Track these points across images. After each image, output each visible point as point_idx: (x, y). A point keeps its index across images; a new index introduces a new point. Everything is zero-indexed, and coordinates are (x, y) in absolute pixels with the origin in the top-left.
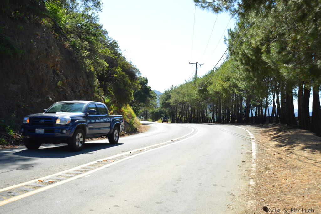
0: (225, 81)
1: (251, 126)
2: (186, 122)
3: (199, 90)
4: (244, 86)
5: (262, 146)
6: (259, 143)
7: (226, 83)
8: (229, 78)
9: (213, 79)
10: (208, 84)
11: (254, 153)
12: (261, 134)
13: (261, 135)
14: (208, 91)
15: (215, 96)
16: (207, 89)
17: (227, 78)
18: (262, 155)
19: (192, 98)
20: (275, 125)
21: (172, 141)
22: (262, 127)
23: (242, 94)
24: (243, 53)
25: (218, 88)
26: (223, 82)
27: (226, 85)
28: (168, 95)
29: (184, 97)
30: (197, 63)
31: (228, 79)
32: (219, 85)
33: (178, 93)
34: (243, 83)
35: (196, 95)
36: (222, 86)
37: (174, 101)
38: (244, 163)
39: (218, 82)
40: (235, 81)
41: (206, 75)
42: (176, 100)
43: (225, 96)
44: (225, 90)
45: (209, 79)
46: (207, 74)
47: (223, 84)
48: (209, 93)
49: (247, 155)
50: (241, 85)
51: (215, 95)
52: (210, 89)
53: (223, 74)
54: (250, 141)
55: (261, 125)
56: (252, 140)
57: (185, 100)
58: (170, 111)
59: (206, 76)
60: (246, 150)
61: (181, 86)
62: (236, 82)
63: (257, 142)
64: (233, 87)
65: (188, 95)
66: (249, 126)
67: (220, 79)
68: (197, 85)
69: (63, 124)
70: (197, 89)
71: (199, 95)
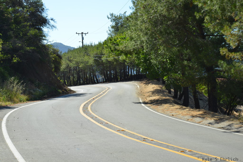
1: (134, 81)
20: (146, 80)
22: (140, 81)
43: (115, 64)
44: (115, 60)
51: (107, 63)
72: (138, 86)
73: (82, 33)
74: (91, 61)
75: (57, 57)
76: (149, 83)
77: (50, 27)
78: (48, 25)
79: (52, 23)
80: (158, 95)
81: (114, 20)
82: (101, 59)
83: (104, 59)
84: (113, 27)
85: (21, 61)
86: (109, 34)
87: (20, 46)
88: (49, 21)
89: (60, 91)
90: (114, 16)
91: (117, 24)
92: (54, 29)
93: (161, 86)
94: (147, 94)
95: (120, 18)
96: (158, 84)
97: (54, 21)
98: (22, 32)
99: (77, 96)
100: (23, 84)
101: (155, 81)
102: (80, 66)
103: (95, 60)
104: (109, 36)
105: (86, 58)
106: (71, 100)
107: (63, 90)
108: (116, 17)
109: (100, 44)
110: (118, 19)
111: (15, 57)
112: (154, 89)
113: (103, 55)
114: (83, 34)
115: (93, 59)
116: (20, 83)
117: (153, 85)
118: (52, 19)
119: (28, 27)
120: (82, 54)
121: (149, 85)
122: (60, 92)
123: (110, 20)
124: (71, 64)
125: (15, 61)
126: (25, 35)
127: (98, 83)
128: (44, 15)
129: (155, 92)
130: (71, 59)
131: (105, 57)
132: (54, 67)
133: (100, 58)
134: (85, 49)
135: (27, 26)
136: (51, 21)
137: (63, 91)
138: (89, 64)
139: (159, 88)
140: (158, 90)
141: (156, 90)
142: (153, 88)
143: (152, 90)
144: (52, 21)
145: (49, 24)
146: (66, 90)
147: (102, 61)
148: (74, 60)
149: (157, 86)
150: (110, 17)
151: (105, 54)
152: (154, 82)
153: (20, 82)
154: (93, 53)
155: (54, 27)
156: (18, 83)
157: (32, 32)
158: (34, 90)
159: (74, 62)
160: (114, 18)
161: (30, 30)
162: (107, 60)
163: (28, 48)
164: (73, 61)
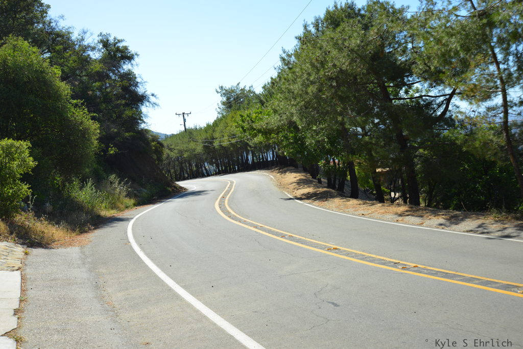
20: (276, 167)
22: (268, 169)
68: (200, 141)
71: (204, 151)
72: (272, 176)
73: (183, 114)
74: (199, 149)
75: (158, 145)
76: (285, 172)
77: (151, 105)
78: (148, 104)
79: (152, 99)
80: (309, 187)
81: (224, 94)
82: (213, 145)
83: (216, 144)
84: (223, 103)
85: (120, 152)
86: (219, 113)
87: (116, 133)
88: (149, 97)
89: (169, 189)
90: (225, 90)
91: (228, 99)
92: (156, 107)
93: (303, 174)
94: (290, 186)
95: (233, 91)
96: (300, 172)
97: (155, 96)
98: (115, 113)
99: (196, 195)
100: (127, 183)
101: (291, 168)
102: (185, 156)
103: (205, 147)
104: (219, 115)
105: (192, 145)
106: (193, 201)
107: (173, 188)
108: (226, 91)
109: (208, 125)
110: (230, 92)
111: (112, 147)
112: (298, 179)
113: (214, 139)
114: (185, 115)
115: (202, 145)
116: (123, 183)
117: (293, 173)
118: (153, 95)
119: (122, 107)
120: (186, 140)
121: (287, 174)
122: (170, 191)
123: (219, 94)
124: (172, 153)
125: (112, 152)
126: (119, 117)
127: (208, 175)
128: (140, 90)
129: (300, 183)
130: (172, 147)
131: (218, 142)
132: (156, 158)
133: (211, 143)
134: (189, 134)
135: (121, 104)
136: (151, 97)
137: (173, 190)
138: (196, 153)
139: (303, 177)
140: (303, 179)
141: (300, 180)
142: (295, 177)
143: (295, 180)
144: (154, 97)
145: (148, 101)
146: (175, 187)
147: (214, 148)
148: (176, 148)
149: (299, 174)
150: (219, 91)
151: (216, 138)
152: (291, 170)
153: (123, 181)
154: (200, 138)
155: (156, 104)
156: (120, 183)
157: (128, 113)
158: (137, 191)
159: (176, 151)
160: (225, 91)
161: (125, 110)
162: (220, 145)
163: (127, 134)
164: (174, 149)
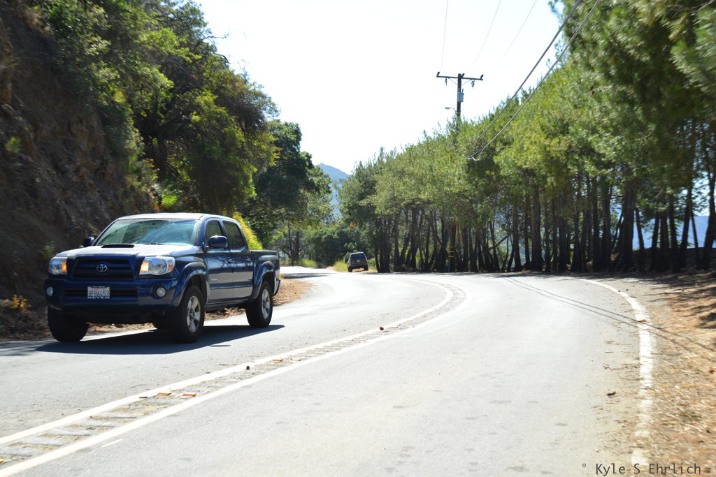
0: (552, 135)
1: (636, 280)
2: (425, 269)
3: (468, 165)
4: (615, 149)
5: (672, 344)
6: (664, 334)
7: (556, 140)
8: (567, 125)
9: (515, 129)
10: (499, 143)
11: (647, 368)
12: (671, 305)
13: (669, 309)
14: (497, 168)
15: (520, 183)
16: (495, 161)
17: (560, 124)
18: (672, 371)
19: (446, 188)
21: (382, 329)
23: (609, 178)
24: (610, 43)
25: (531, 157)
26: (547, 138)
27: (558, 146)
28: (366, 181)
29: (421, 187)
30: (460, 77)
31: (563, 128)
32: (533, 148)
33: (402, 174)
34: (612, 141)
35: (459, 179)
36: (545, 150)
37: (387, 202)
38: (614, 399)
39: (530, 138)
40: (587, 134)
41: (493, 116)
42: (394, 198)
43: (552, 184)
44: (553, 163)
45: (501, 127)
46: (493, 112)
47: (547, 143)
48: (502, 173)
49: (623, 374)
50: (605, 148)
51: (521, 180)
52: (506, 159)
53: (546, 112)
54: (633, 329)
55: (669, 276)
56: (639, 325)
57: (422, 196)
58: (374, 233)
59: (491, 120)
60: (619, 357)
61: (411, 150)
62: (590, 139)
63: (658, 331)
64: (580, 155)
65: (434, 182)
66: (632, 280)
67: (538, 128)
68: (463, 147)
69: (156, 273)
70: (463, 160)
71: (470, 181)
